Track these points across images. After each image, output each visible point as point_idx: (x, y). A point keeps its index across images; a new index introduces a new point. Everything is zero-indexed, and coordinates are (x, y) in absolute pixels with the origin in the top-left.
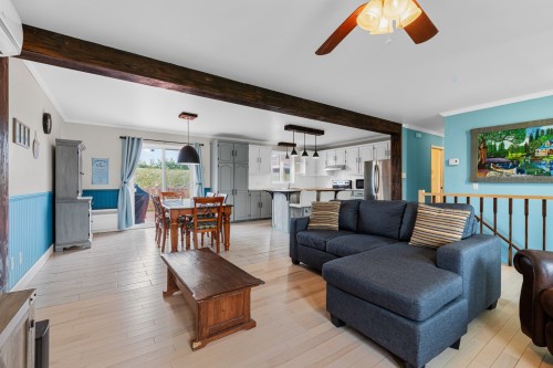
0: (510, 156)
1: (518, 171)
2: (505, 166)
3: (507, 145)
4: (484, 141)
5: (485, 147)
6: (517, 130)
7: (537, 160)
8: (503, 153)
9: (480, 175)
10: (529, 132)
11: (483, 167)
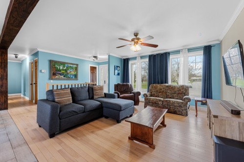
0: (62, 71)
1: (64, 76)
2: (61, 75)
3: (61, 68)
4: (55, 65)
5: (55, 67)
6: (63, 64)
7: (68, 74)
8: (60, 70)
9: (53, 77)
10: (66, 65)
11: (54, 74)
